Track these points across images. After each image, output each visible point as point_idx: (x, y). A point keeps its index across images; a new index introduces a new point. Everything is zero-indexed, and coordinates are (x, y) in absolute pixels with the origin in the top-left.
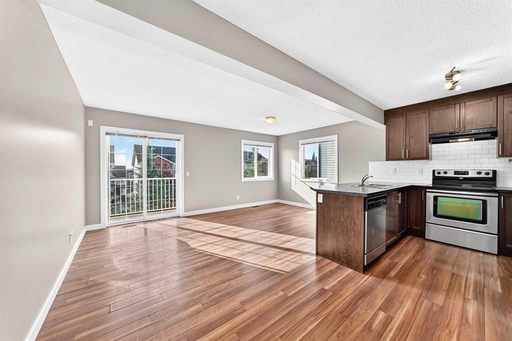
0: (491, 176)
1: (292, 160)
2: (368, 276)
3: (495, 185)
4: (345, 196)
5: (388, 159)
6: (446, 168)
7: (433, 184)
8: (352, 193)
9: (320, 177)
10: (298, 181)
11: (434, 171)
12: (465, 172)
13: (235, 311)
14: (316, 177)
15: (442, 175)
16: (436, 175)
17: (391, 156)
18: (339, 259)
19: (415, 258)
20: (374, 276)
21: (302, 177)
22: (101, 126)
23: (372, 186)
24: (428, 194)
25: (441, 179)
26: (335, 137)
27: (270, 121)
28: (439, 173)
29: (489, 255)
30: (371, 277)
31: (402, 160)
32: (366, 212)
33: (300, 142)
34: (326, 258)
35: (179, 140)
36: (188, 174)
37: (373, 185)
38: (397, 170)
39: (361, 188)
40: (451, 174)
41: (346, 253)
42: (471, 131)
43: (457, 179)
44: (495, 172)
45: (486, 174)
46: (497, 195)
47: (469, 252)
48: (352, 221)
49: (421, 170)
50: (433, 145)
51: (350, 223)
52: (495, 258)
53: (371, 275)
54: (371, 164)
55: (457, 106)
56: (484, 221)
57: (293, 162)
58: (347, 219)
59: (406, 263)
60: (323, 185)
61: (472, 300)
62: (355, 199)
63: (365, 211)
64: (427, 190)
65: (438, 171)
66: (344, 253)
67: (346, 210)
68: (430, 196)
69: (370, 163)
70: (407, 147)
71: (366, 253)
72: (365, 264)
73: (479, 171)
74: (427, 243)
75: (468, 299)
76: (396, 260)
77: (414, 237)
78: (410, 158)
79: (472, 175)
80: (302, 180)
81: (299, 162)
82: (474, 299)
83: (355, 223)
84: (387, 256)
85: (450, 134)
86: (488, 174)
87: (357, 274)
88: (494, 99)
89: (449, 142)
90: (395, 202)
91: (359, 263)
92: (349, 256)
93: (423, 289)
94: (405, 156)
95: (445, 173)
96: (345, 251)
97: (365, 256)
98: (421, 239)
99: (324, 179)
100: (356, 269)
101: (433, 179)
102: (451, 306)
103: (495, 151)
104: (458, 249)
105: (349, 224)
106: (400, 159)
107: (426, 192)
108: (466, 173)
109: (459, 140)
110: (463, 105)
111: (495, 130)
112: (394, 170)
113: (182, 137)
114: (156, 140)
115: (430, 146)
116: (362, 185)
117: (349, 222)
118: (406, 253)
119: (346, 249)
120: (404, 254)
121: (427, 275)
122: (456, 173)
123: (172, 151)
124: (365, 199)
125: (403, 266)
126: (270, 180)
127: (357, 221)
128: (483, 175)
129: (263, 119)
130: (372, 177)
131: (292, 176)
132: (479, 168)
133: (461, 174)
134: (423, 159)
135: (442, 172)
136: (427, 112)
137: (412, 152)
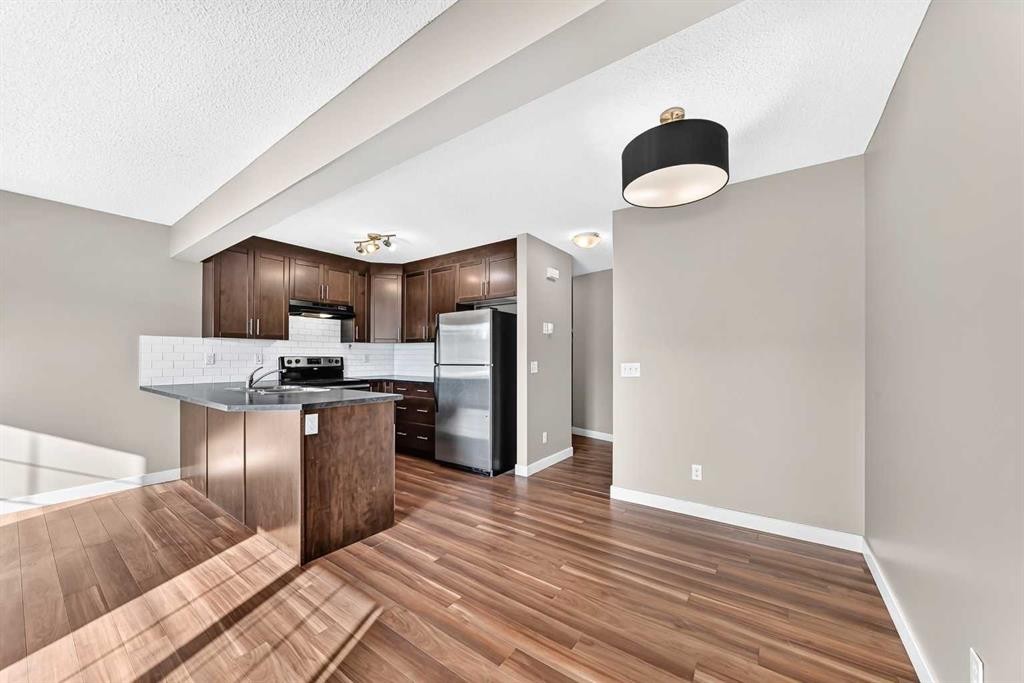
3: (342, 377)
6: (300, 353)
11: (282, 359)
13: (523, 666)
15: (294, 365)
16: (287, 365)
28: (289, 362)
38: (218, 357)
40: (303, 364)
41: (369, 511)
43: (312, 370)
45: (335, 362)
48: (378, 448)
50: (293, 317)
51: (375, 453)
55: (322, 268)
58: (370, 447)
65: (289, 359)
66: (365, 514)
67: (367, 432)
69: (143, 338)
70: (258, 315)
78: (261, 336)
79: (325, 364)
83: (382, 449)
94: (255, 331)
95: (298, 362)
96: (366, 509)
105: (372, 456)
106: (243, 336)
108: (318, 361)
109: (322, 315)
110: (326, 267)
112: (210, 356)
119: (369, 504)
122: (310, 361)
127: (385, 445)
133: (315, 363)
134: (281, 338)
135: (294, 360)
136: (287, 262)
137: (264, 324)
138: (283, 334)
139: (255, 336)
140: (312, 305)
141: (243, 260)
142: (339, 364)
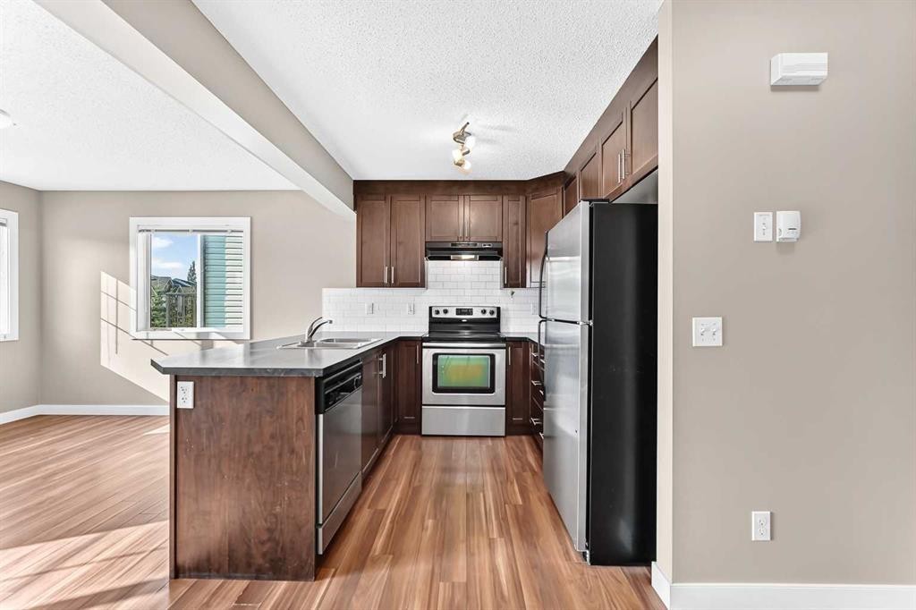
1: (104, 276)
2: (328, 580)
3: (499, 329)
4: (265, 383)
5: (360, 284)
6: (446, 302)
7: (430, 332)
8: (283, 370)
9: (205, 324)
10: (125, 340)
11: (431, 308)
12: (468, 310)
14: (193, 325)
15: (442, 315)
16: (434, 315)
17: (365, 279)
18: (249, 565)
19: (412, 485)
20: (342, 574)
21: (141, 325)
23: (329, 343)
24: (425, 351)
25: (440, 323)
26: (243, 223)
28: (437, 312)
30: (335, 579)
31: (383, 287)
32: (321, 416)
33: (134, 222)
34: (210, 577)
37: (331, 340)
38: (376, 308)
39: (306, 350)
40: (452, 314)
41: (269, 540)
42: (476, 245)
43: (459, 321)
44: (498, 310)
45: (490, 313)
46: (504, 345)
48: (286, 447)
49: (412, 306)
50: (430, 262)
51: (280, 455)
52: (502, 442)
53: (333, 576)
54: (328, 294)
55: (461, 200)
56: (491, 390)
57: (108, 282)
58: (272, 444)
59: (399, 505)
61: (499, 539)
62: (293, 387)
63: (317, 413)
64: (424, 344)
65: (436, 309)
66: (263, 543)
67: (268, 419)
68: (427, 355)
69: (324, 291)
70: (394, 262)
71: (321, 522)
72: (321, 552)
73: (483, 308)
74: (425, 442)
75: (493, 539)
76: (380, 507)
77: (405, 437)
78: (398, 283)
79: (477, 314)
81: (127, 283)
82: (500, 537)
83: (292, 451)
84: (364, 503)
85: (453, 245)
86: (492, 313)
87: (302, 589)
89: (448, 259)
90: (376, 375)
91: (304, 556)
92: (278, 544)
93: (433, 558)
94: (389, 279)
95: (446, 312)
96: (265, 537)
97: (320, 530)
98: (415, 437)
99: (212, 331)
100: (296, 577)
101: (430, 322)
102: (477, 575)
103: (500, 278)
105: (277, 458)
106: (382, 285)
107: (422, 347)
108: (469, 312)
109: (464, 257)
110: (467, 199)
111: (500, 246)
112: (369, 307)
115: (426, 262)
116: (309, 343)
117: (276, 453)
118: (398, 479)
119: (270, 530)
120: (394, 482)
121: (435, 517)
122: (459, 312)
124: (318, 380)
125: (394, 516)
127: (298, 444)
128: (488, 316)
130: (331, 322)
131: (105, 325)
132: (484, 305)
133: (465, 314)
134: (416, 285)
135: (441, 310)
136: (423, 201)
137: (400, 272)
138: (420, 283)
139: (390, 285)
140: (450, 246)
141: (381, 208)
142: (495, 316)
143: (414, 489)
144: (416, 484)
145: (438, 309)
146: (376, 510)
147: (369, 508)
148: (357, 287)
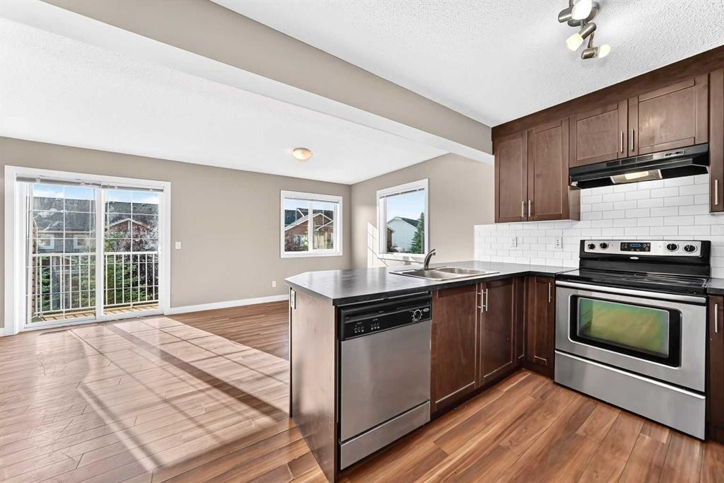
0: (697, 253)
1: (369, 224)
3: (707, 273)
5: (499, 219)
6: (606, 235)
7: (579, 269)
10: (375, 258)
11: (582, 242)
12: (642, 244)
16: (587, 250)
17: (504, 215)
19: (497, 441)
21: (381, 251)
22: (6, 166)
24: (560, 290)
25: (596, 259)
26: (425, 183)
27: (299, 155)
28: (592, 247)
29: (685, 437)
32: (342, 342)
33: (379, 193)
35: (162, 190)
36: (178, 245)
38: (520, 240)
40: (614, 250)
42: (652, 156)
43: (626, 259)
44: (706, 246)
45: (686, 249)
46: (703, 300)
47: (639, 424)
49: (560, 241)
52: (697, 448)
54: (478, 230)
55: (623, 106)
56: (673, 358)
57: (370, 227)
60: (410, 264)
64: (557, 283)
65: (590, 243)
69: (476, 227)
70: (531, 196)
71: (343, 440)
72: (342, 467)
73: (671, 243)
74: (553, 393)
76: (446, 449)
77: (536, 376)
79: (658, 250)
80: (381, 256)
81: (376, 227)
84: (430, 436)
85: (608, 164)
86: (691, 249)
88: (703, 80)
89: (608, 182)
94: (526, 214)
95: (604, 246)
97: (342, 447)
99: (409, 256)
101: (581, 258)
103: (706, 199)
104: (615, 414)
106: (520, 220)
107: (557, 286)
108: (644, 246)
110: (634, 101)
111: (703, 149)
112: (513, 240)
113: (167, 186)
114: (116, 190)
118: (488, 425)
122: (626, 246)
123: (151, 209)
126: (336, 255)
128: (680, 252)
129: (289, 151)
131: (369, 250)
132: (673, 237)
133: (635, 249)
134: (557, 217)
135: (597, 245)
136: (565, 125)
137: (538, 204)
139: (527, 219)
140: (605, 166)
141: (519, 145)
143: (498, 446)
144: (504, 442)
145: (594, 243)
146: (439, 449)
147: (434, 442)
148: (496, 222)
